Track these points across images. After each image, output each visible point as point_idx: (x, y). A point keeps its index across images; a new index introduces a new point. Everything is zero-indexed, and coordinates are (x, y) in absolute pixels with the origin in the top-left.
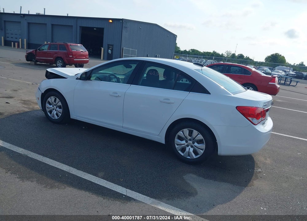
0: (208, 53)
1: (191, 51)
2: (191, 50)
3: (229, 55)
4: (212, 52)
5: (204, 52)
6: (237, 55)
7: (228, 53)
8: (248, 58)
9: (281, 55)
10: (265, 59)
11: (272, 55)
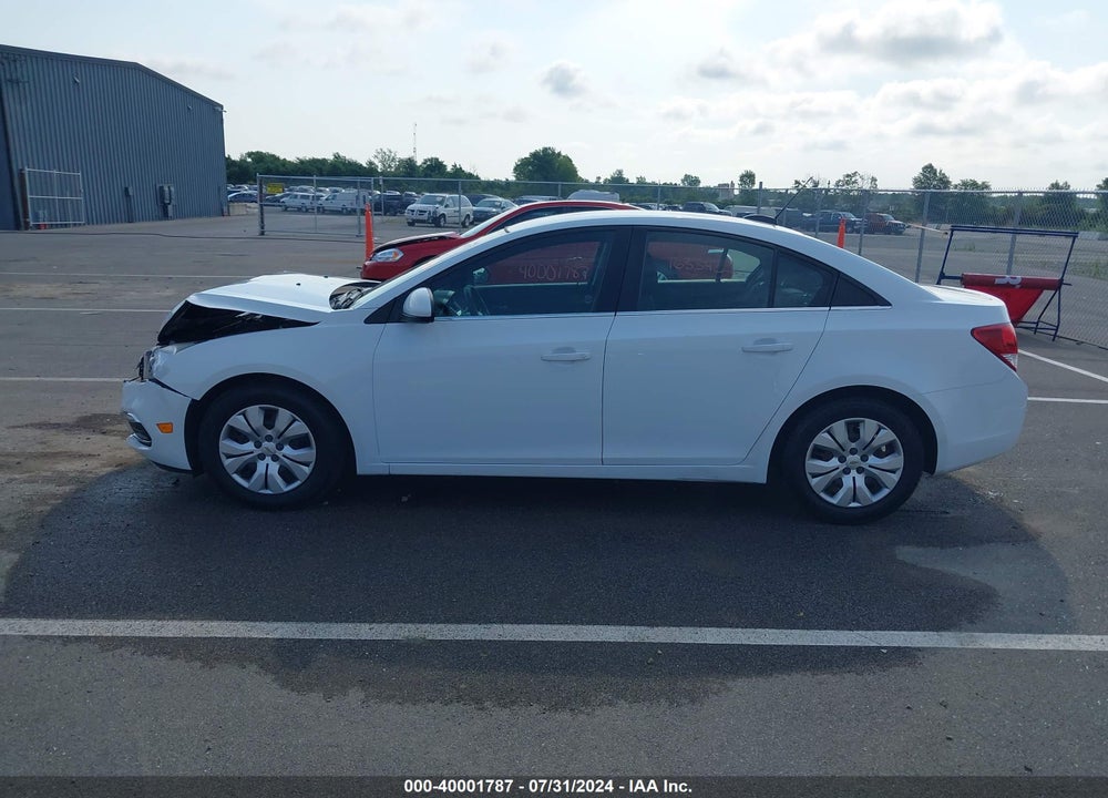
0: (314, 161)
1: (249, 160)
2: (250, 154)
3: (390, 166)
4: (330, 157)
5: (302, 162)
6: (419, 162)
7: (386, 158)
8: (458, 172)
9: (559, 154)
10: (515, 169)
11: (535, 155)
